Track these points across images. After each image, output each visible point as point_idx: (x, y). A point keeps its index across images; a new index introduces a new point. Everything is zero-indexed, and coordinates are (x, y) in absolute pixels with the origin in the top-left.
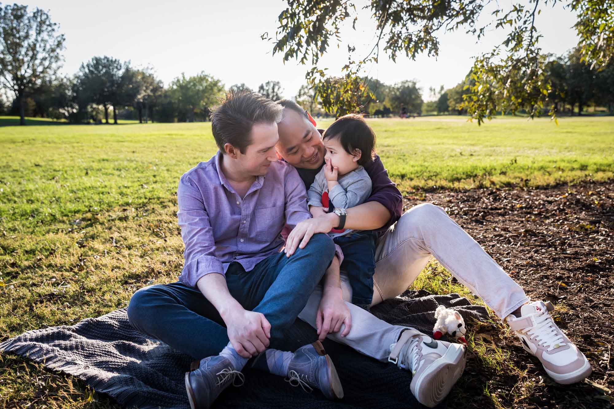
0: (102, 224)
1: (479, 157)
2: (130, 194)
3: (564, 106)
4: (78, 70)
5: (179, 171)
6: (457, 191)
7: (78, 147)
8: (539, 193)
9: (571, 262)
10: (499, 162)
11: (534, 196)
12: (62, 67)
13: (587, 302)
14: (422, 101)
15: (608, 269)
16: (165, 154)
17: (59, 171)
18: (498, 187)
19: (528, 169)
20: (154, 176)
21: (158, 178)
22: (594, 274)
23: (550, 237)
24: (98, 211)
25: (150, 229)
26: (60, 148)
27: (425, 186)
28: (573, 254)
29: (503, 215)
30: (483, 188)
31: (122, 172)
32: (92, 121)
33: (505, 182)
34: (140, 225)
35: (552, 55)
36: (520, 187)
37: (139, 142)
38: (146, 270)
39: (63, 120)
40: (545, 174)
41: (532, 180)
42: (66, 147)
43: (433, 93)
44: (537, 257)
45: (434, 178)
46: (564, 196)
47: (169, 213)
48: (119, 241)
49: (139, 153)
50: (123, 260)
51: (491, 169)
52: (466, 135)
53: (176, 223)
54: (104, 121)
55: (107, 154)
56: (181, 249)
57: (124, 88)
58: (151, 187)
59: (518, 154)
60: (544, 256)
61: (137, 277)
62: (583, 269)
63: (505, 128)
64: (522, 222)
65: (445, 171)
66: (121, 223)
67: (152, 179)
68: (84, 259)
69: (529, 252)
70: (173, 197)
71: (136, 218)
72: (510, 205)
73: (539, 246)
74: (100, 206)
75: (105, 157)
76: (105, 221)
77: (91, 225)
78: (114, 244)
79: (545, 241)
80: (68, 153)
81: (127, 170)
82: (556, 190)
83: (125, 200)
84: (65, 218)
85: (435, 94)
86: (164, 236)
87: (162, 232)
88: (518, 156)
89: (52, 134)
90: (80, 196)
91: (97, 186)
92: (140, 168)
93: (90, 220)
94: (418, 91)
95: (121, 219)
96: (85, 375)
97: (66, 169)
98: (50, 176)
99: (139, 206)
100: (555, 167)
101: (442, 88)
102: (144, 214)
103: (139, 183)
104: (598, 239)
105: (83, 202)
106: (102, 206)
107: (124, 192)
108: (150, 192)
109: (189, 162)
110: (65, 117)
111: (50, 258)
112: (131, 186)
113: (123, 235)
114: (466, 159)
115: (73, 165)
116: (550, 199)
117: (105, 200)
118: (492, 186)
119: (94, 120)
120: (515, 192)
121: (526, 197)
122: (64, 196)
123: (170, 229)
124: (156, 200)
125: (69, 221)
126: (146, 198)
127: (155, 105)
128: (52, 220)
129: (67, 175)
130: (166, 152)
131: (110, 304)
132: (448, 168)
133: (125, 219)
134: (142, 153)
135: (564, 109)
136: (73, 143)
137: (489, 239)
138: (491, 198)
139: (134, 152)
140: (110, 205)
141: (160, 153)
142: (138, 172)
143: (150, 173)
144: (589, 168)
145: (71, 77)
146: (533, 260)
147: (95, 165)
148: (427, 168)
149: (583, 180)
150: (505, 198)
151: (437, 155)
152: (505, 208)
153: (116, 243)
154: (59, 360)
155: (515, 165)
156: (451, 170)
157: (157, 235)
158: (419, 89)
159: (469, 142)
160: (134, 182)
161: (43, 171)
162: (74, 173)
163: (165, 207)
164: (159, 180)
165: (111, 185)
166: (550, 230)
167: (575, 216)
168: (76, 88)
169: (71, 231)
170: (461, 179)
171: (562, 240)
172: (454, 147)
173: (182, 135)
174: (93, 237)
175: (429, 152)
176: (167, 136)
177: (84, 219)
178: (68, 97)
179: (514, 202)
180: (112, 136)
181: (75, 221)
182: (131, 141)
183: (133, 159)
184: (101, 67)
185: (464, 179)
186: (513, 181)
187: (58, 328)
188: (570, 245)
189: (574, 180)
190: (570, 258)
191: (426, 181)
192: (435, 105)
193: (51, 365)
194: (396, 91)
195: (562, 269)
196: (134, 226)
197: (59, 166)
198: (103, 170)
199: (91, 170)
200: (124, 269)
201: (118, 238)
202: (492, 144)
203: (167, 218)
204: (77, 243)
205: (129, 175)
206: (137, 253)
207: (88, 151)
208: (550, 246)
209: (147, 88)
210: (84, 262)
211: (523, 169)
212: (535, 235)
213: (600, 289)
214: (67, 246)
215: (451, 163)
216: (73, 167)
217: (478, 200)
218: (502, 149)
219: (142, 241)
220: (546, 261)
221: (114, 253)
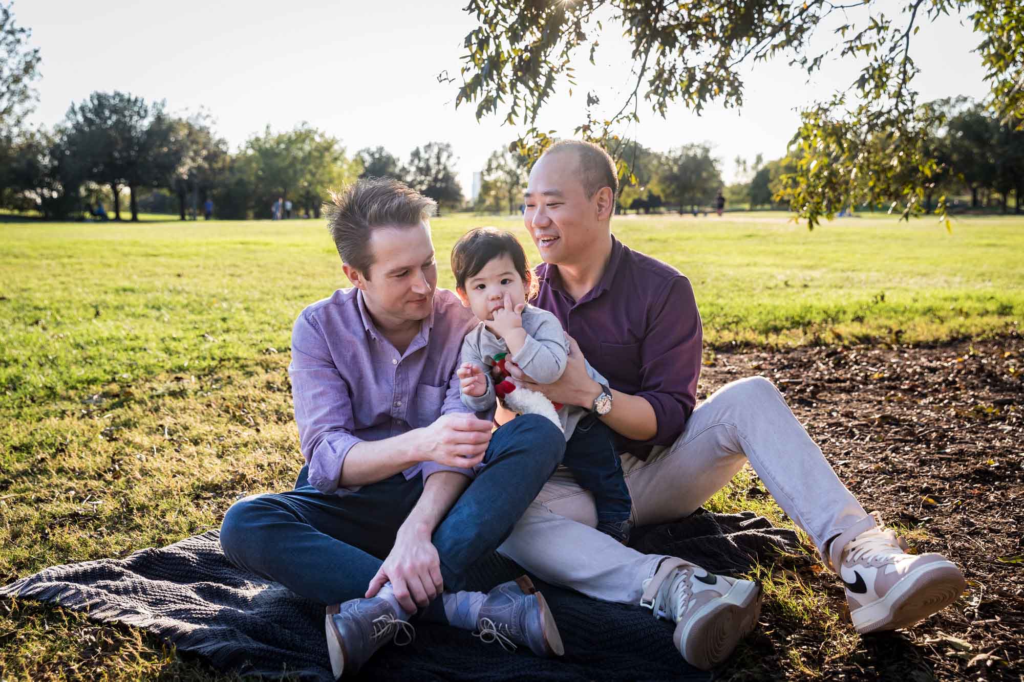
0: (141, 402)
1: (819, 291)
2: (183, 351)
3: (989, 196)
4: (64, 118)
5: (268, 311)
6: (772, 350)
7: (72, 265)
8: (918, 355)
9: (950, 467)
10: (854, 299)
11: (908, 359)
12: (33, 111)
13: (964, 526)
14: (721, 183)
15: (1009, 476)
16: (239, 281)
17: (45, 309)
18: (846, 343)
19: (904, 312)
20: (224, 320)
21: (230, 324)
22: (983, 485)
23: (923, 426)
24: (129, 380)
25: (227, 411)
26: (37, 267)
27: (716, 341)
28: (955, 454)
29: (848, 391)
30: (820, 345)
31: (163, 311)
32: (88, 215)
33: (860, 335)
34: (209, 406)
35: (965, 99)
36: (887, 344)
37: (186, 256)
38: (230, 477)
39: (32, 213)
40: (932, 322)
41: (909, 332)
42: (49, 265)
43: (741, 168)
44: (895, 458)
45: (733, 326)
46: (960, 360)
47: (259, 385)
48: (176, 431)
49: (189, 277)
50: (189, 462)
51: (838, 312)
52: (801, 249)
53: (273, 402)
54: (111, 215)
55: (129, 278)
56: (287, 445)
57: (151, 153)
58: (221, 338)
59: (888, 285)
60: (906, 457)
61: (216, 489)
62: (966, 477)
63: (873, 237)
64: (880, 402)
65: (754, 315)
66: (175, 401)
67: (220, 325)
68: (118, 461)
69: (883, 450)
70: (263, 357)
71: (199, 393)
72: (862, 374)
73: (901, 441)
74: (132, 373)
75: (127, 284)
76: (146, 398)
77: (121, 405)
78: (167, 437)
79: (911, 433)
80: (54, 276)
81: (171, 309)
82: (949, 350)
83: (175, 361)
84: (72, 393)
85: (745, 170)
86: (252, 423)
87: (249, 416)
88: (889, 289)
89: (19, 239)
90: (91, 354)
91: (122, 337)
92: (195, 305)
93: (117, 396)
94: (714, 164)
95: (173, 394)
96: (157, 626)
97: (56, 305)
98: (30, 318)
99: (202, 373)
100: (953, 309)
101: (759, 159)
102: (214, 386)
103: (197, 332)
104: (1002, 431)
105: (100, 365)
106: (136, 372)
107: (172, 347)
108: (221, 347)
109: (284, 295)
110: (36, 207)
111: (59, 457)
112: (184, 338)
113: (179, 420)
114: (794, 294)
115: (69, 298)
116: (935, 364)
117: (140, 362)
118: (836, 341)
119: (92, 213)
120: (877, 352)
121: (893, 360)
122: (62, 354)
123: (262, 412)
124: (232, 361)
125: (80, 398)
126: (213, 359)
127: (212, 186)
128: (49, 397)
129: (62, 316)
130: (239, 276)
131: (176, 528)
132: (761, 309)
133: (181, 394)
134: (194, 277)
135: (989, 200)
136: (61, 257)
137: (818, 431)
138: (831, 363)
139: (179, 276)
140: (149, 371)
141: (228, 278)
142: (192, 311)
143: (215, 314)
144: (1014, 311)
145: (50, 130)
146: (887, 464)
147: (111, 299)
148: (722, 309)
149: (999, 332)
150: (856, 363)
151: (743, 286)
152: (852, 380)
153: (171, 435)
154: (111, 608)
155: (881, 304)
156: (764, 312)
157: (242, 422)
158: (715, 160)
159: (804, 262)
160: (188, 329)
161: (14, 309)
162: (73, 312)
163: (250, 374)
164: (232, 327)
165: (146, 334)
166: (924, 416)
167: (971, 393)
168: (58, 153)
169: (87, 414)
170: (781, 329)
171: (941, 431)
172: (774, 271)
173: (267, 244)
174: (127, 424)
175: (729, 280)
176: (241, 246)
177: (105, 395)
178: (41, 168)
179: (871, 369)
180: (134, 244)
181: (91, 398)
182: (171, 255)
183: (180, 288)
184: (107, 113)
185: (788, 329)
186: (874, 333)
187: (100, 563)
188: (953, 440)
189: (984, 331)
190: (949, 460)
191: (718, 331)
192: (745, 191)
193: (98, 614)
194: (671, 163)
195: (933, 477)
196: (200, 407)
197: (43, 301)
198: (127, 308)
199: (103, 308)
200: (193, 475)
201: (173, 427)
202: (846, 266)
203: (257, 394)
204: (102, 433)
205: (177, 318)
206: (210, 451)
207: (92, 273)
208: (919, 441)
209: (196, 153)
210: (120, 465)
211: (896, 312)
212: (897, 423)
213: (990, 508)
214: (85, 439)
215: (767, 301)
216: (70, 302)
217: (808, 365)
218: (862, 276)
219: (217, 431)
220: (909, 464)
221: (169, 451)
